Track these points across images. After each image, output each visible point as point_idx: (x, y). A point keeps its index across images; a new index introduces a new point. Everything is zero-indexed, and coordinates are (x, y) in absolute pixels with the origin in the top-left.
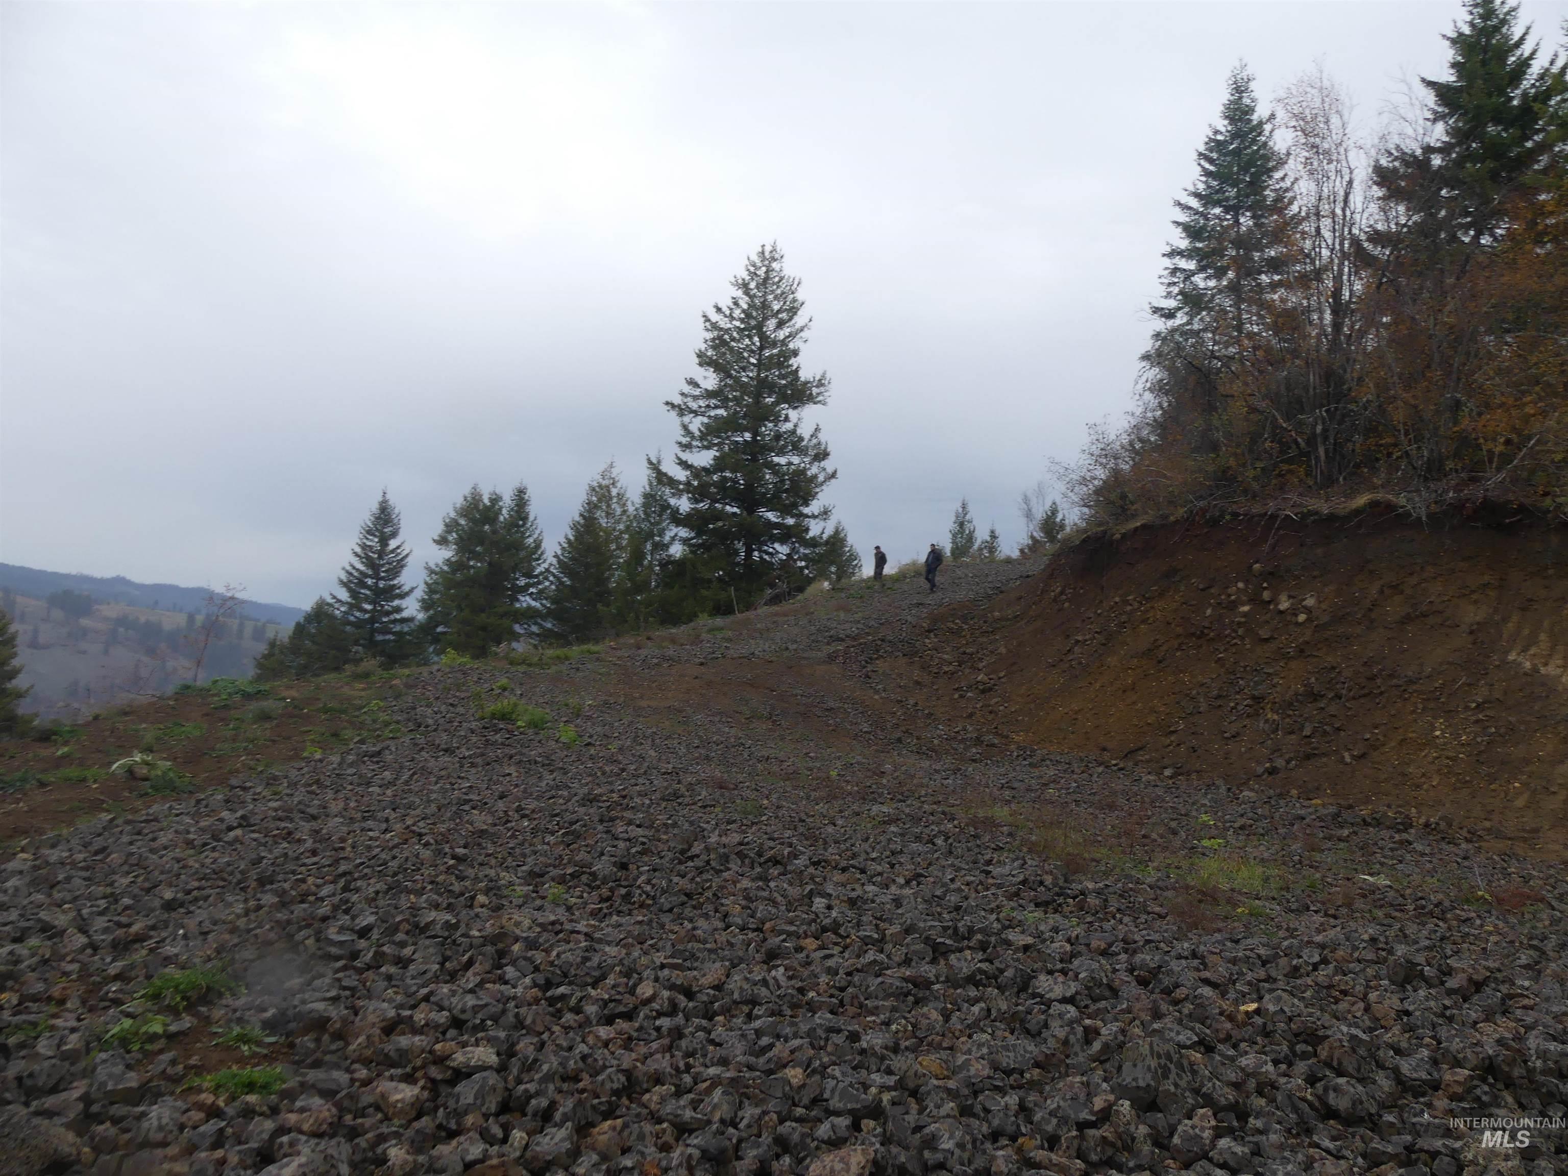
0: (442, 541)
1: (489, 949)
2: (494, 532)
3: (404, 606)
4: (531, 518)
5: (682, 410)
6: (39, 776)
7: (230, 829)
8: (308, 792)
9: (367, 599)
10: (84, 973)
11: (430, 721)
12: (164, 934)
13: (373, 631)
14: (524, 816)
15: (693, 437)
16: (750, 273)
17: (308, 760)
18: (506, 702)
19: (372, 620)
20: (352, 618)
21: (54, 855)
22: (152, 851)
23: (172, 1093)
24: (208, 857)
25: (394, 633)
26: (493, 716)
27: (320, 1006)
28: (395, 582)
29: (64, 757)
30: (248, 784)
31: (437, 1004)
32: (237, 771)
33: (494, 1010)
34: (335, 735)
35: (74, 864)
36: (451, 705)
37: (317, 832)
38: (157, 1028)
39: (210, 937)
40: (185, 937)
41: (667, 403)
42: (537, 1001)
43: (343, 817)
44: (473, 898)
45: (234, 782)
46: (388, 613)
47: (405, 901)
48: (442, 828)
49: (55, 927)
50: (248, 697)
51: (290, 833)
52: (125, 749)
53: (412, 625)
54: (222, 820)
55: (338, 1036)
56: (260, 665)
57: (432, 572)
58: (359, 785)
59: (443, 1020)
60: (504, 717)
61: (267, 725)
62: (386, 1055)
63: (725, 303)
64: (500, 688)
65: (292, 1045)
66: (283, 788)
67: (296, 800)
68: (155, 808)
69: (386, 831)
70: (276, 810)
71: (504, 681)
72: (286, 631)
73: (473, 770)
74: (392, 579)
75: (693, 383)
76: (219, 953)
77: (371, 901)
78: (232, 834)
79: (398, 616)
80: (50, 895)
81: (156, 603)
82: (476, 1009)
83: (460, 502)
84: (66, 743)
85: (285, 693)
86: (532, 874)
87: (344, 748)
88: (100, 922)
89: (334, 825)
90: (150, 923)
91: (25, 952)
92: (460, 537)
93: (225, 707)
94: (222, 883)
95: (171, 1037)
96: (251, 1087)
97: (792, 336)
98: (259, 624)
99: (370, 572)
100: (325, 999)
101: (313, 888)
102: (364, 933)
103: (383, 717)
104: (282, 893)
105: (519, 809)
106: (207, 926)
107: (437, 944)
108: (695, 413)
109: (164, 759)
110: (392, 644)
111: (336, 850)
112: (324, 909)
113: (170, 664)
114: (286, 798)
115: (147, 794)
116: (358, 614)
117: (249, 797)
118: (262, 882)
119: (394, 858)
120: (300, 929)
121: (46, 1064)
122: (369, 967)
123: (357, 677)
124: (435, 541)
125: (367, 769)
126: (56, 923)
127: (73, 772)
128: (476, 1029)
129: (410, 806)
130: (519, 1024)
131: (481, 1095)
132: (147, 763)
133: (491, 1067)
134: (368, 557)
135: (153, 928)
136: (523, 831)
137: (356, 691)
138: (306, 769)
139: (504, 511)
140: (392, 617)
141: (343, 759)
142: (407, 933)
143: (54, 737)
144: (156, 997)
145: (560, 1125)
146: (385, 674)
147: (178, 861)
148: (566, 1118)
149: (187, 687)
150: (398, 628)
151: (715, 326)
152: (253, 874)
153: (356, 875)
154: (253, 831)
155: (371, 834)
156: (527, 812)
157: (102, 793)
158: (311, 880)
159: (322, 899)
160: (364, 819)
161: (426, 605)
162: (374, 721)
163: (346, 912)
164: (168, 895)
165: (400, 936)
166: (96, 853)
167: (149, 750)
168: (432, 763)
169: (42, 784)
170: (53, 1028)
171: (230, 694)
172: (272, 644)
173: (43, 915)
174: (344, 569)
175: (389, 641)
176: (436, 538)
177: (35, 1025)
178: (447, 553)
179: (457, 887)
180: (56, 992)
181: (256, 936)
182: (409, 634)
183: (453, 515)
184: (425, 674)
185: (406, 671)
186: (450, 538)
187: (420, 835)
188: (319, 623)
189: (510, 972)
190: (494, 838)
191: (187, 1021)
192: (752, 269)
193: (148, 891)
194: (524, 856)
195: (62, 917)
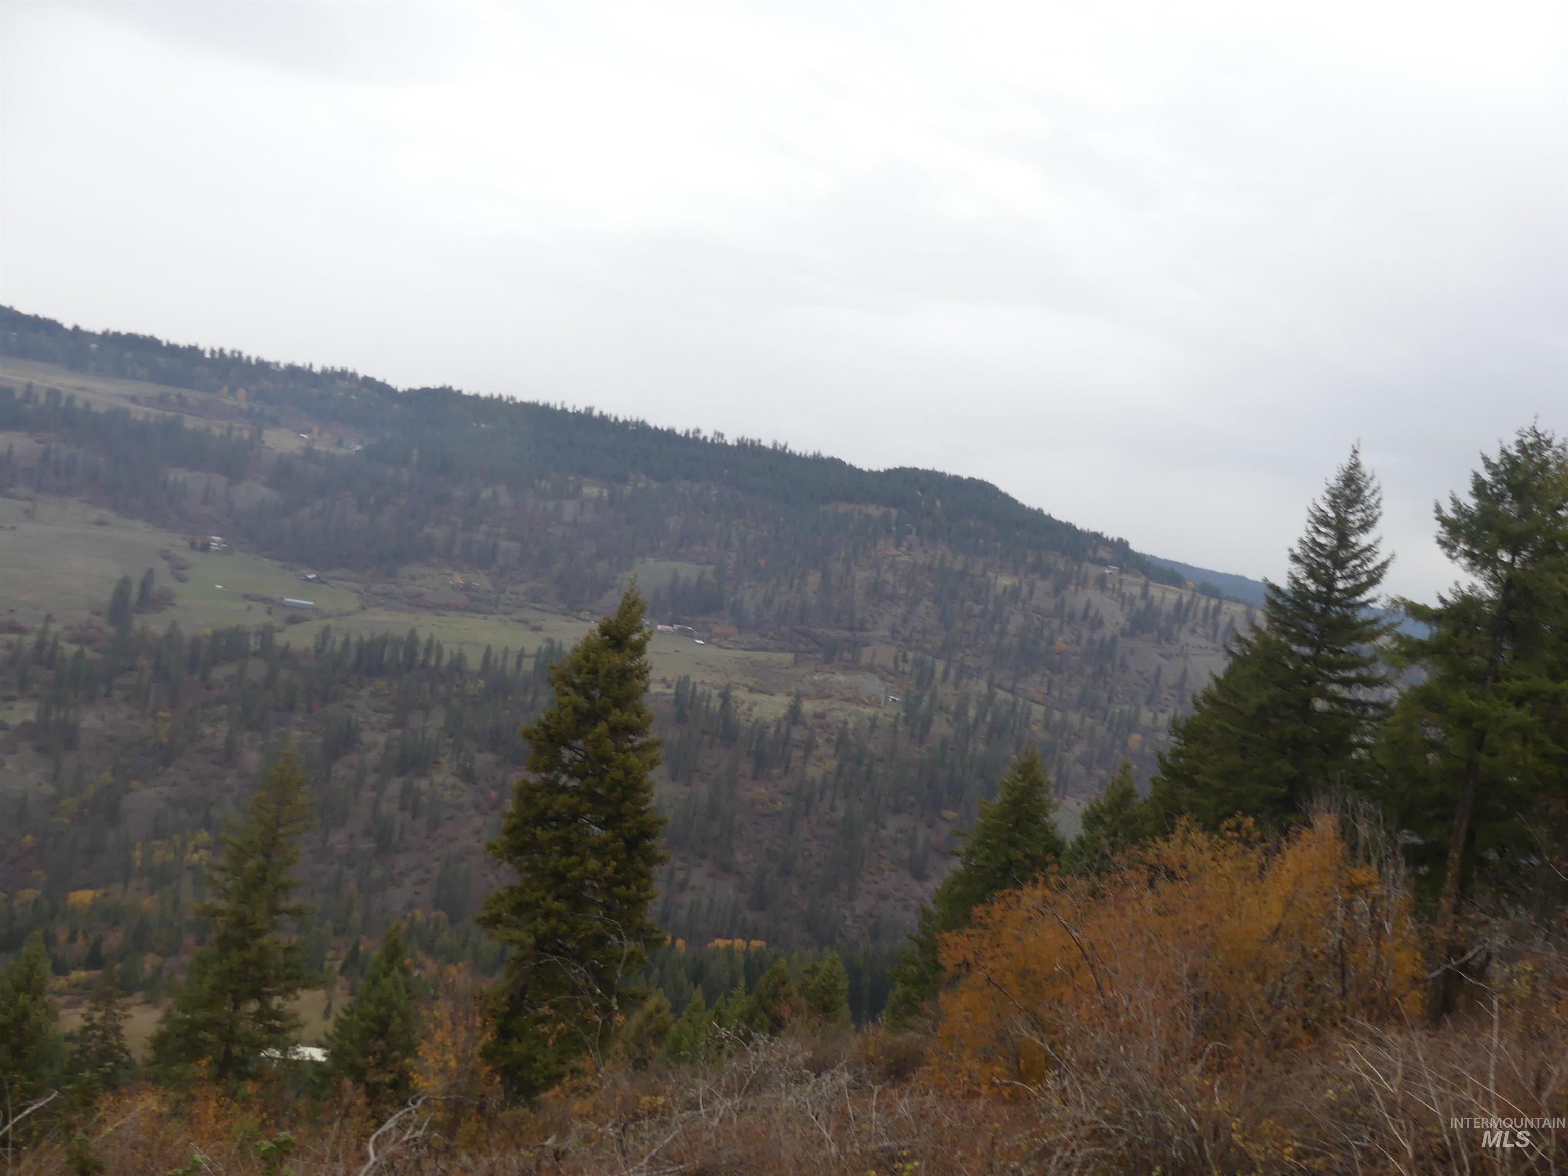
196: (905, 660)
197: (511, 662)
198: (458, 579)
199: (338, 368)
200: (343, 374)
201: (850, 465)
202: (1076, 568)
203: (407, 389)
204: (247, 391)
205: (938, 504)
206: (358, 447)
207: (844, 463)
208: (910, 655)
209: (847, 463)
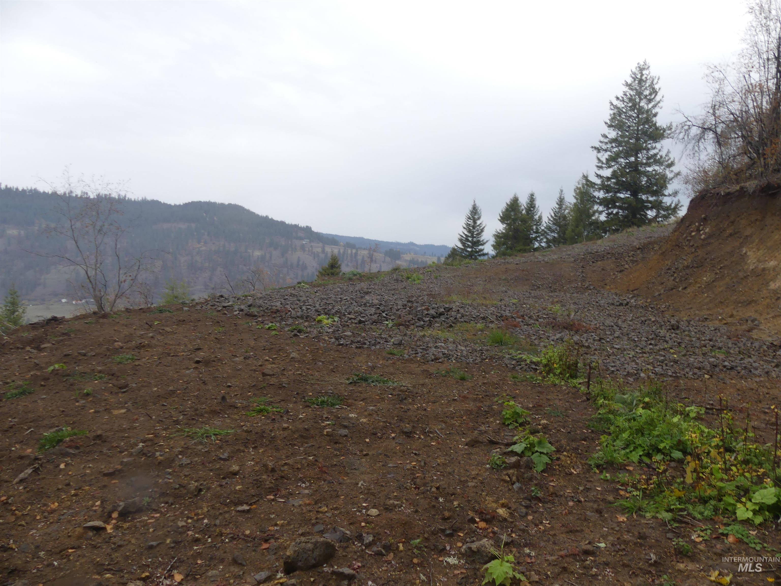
0: (502, 220)
3: (484, 248)
4: (537, 206)
5: (598, 150)
9: (469, 247)
15: (603, 163)
16: (633, 78)
20: (463, 254)
28: (480, 238)
41: (592, 147)
57: (498, 233)
63: (620, 95)
75: (605, 136)
79: (482, 253)
81: (425, 253)
83: (508, 201)
97: (654, 106)
99: (470, 235)
108: (606, 150)
116: (465, 253)
134: (469, 229)
140: (480, 253)
151: (616, 107)
161: (495, 247)
174: (460, 234)
176: (499, 219)
178: (504, 226)
183: (506, 207)
186: (504, 219)
192: (633, 76)
202: (290, 242)
205: (216, 219)
207: (160, 202)
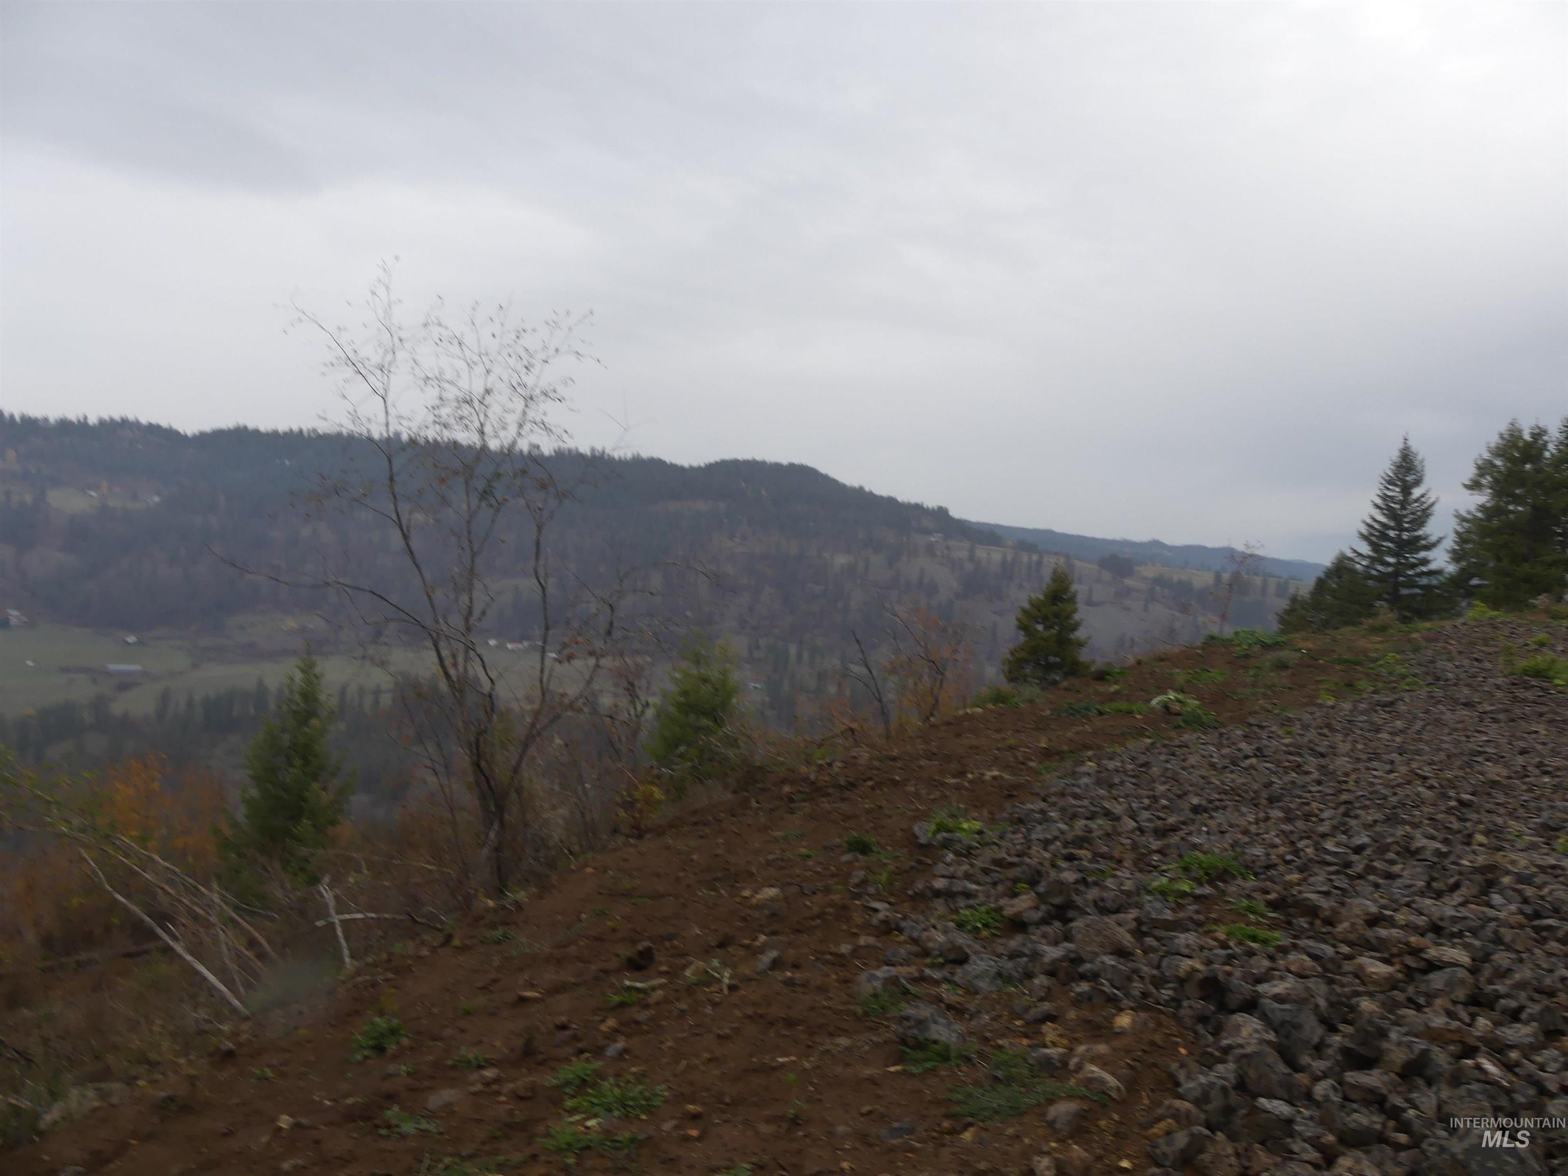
0: (1475, 486)
1: (1478, 877)
2: (1538, 471)
3: (1431, 558)
6: (1099, 707)
7: (1247, 757)
8: (1320, 734)
9: (1390, 552)
10: (1135, 847)
11: (1450, 675)
12: (1192, 828)
13: (1398, 585)
14: (1546, 773)
17: (1321, 706)
18: (1539, 658)
19: (1396, 574)
20: (1374, 572)
21: (1111, 765)
22: (1183, 769)
23: (1196, 931)
24: (1229, 777)
25: (1421, 587)
26: (1525, 672)
27: (1313, 896)
28: (1420, 533)
29: (1117, 693)
30: (1265, 724)
31: (1416, 910)
32: (1256, 712)
33: (1473, 924)
34: (1350, 685)
35: (1125, 772)
36: (1477, 660)
37: (1323, 766)
38: (1186, 888)
39: (1227, 835)
40: (1208, 833)
42: (1522, 927)
43: (1350, 757)
44: (1470, 836)
45: (1252, 720)
46: (1413, 566)
47: (1400, 831)
48: (1449, 774)
49: (1113, 813)
50: (1266, 647)
51: (1299, 766)
52: (1162, 690)
53: (1441, 578)
54: (1239, 750)
55: (1329, 922)
56: (1282, 621)
57: (1464, 520)
58: (1369, 731)
59: (1422, 923)
60: (1538, 673)
61: (1283, 674)
62: (1368, 941)
64: (1535, 643)
65: (1289, 923)
66: (1297, 728)
67: (1306, 739)
68: (1186, 737)
69: (1391, 772)
70: (1286, 745)
71: (1542, 636)
72: (1306, 586)
73: (1495, 726)
74: (1415, 530)
76: (1232, 846)
77: (1368, 826)
78: (1248, 762)
79: (1424, 569)
80: (1109, 792)
81: (1187, 562)
82: (1454, 920)
83: (1494, 440)
84: (1116, 683)
85: (1301, 644)
86: (1545, 827)
87: (1357, 697)
88: (1146, 815)
89: (1341, 763)
90: (1181, 819)
91: (1095, 826)
92: (1496, 481)
93: (1247, 656)
94: (1237, 798)
95: (1197, 898)
96: (1254, 939)
98: (1282, 580)
99: (1392, 524)
100: (1319, 892)
101: (1316, 811)
102: (1358, 850)
103: (1400, 670)
104: (1287, 811)
105: (1540, 765)
106: (1225, 827)
107: (1426, 866)
109: (1194, 699)
110: (1419, 598)
111: (1339, 782)
112: (1324, 828)
113: (1201, 619)
114: (1298, 737)
115: (1180, 727)
116: (1380, 568)
117: (1264, 735)
118: (1272, 800)
119: (1395, 794)
120: (1301, 838)
121: (1112, 894)
122: (1360, 877)
123: (1375, 630)
124: (1466, 486)
125: (1380, 717)
126: (1115, 811)
127: (1123, 705)
128: (1453, 935)
129: (1419, 752)
130: (1498, 940)
131: (1451, 984)
132: (1179, 701)
133: (1462, 966)
134: (1389, 508)
135: (1184, 823)
136: (1543, 786)
137: (1372, 644)
138: (1318, 714)
139: (1551, 447)
140: (1418, 570)
141: (1355, 707)
142: (1398, 853)
143: (1107, 677)
144: (1186, 869)
145: (1527, 1023)
146: (1403, 627)
147: (1203, 778)
148: (1532, 1018)
149: (1213, 638)
150: (1424, 581)
152: (1264, 794)
153: (1357, 805)
154: (1266, 762)
155: (1375, 773)
156: (1549, 769)
157: (1145, 723)
158: (1314, 805)
159: (1322, 820)
160: (1370, 760)
161: (1457, 556)
162: (1391, 674)
163: (1344, 833)
164: (1195, 801)
165: (1391, 856)
166: (1142, 766)
167: (1182, 690)
168: (1449, 715)
169: (1101, 713)
170: (1115, 876)
171: (1250, 645)
172: (1294, 599)
173: (1107, 805)
174: (1364, 522)
175: (1417, 595)
176: (1468, 483)
177: (1102, 871)
178: (1482, 498)
179: (1456, 825)
180: (1116, 854)
181: (1264, 839)
182: (1436, 587)
183: (1486, 455)
184: (1449, 628)
185: (1427, 625)
186: (1484, 481)
187: (1425, 778)
188: (1340, 577)
189: (1496, 899)
190: (1507, 789)
191: (1207, 890)
193: (1179, 797)
194: (1540, 809)
195: (1118, 807)
196: (758, 647)
197: (368, 701)
198: (291, 623)
199: (117, 416)
200: (125, 422)
201: (671, 464)
202: (905, 539)
203: (197, 432)
204: (16, 451)
205: (764, 493)
206: (156, 499)
207: (665, 462)
208: (763, 642)
209: (668, 462)
